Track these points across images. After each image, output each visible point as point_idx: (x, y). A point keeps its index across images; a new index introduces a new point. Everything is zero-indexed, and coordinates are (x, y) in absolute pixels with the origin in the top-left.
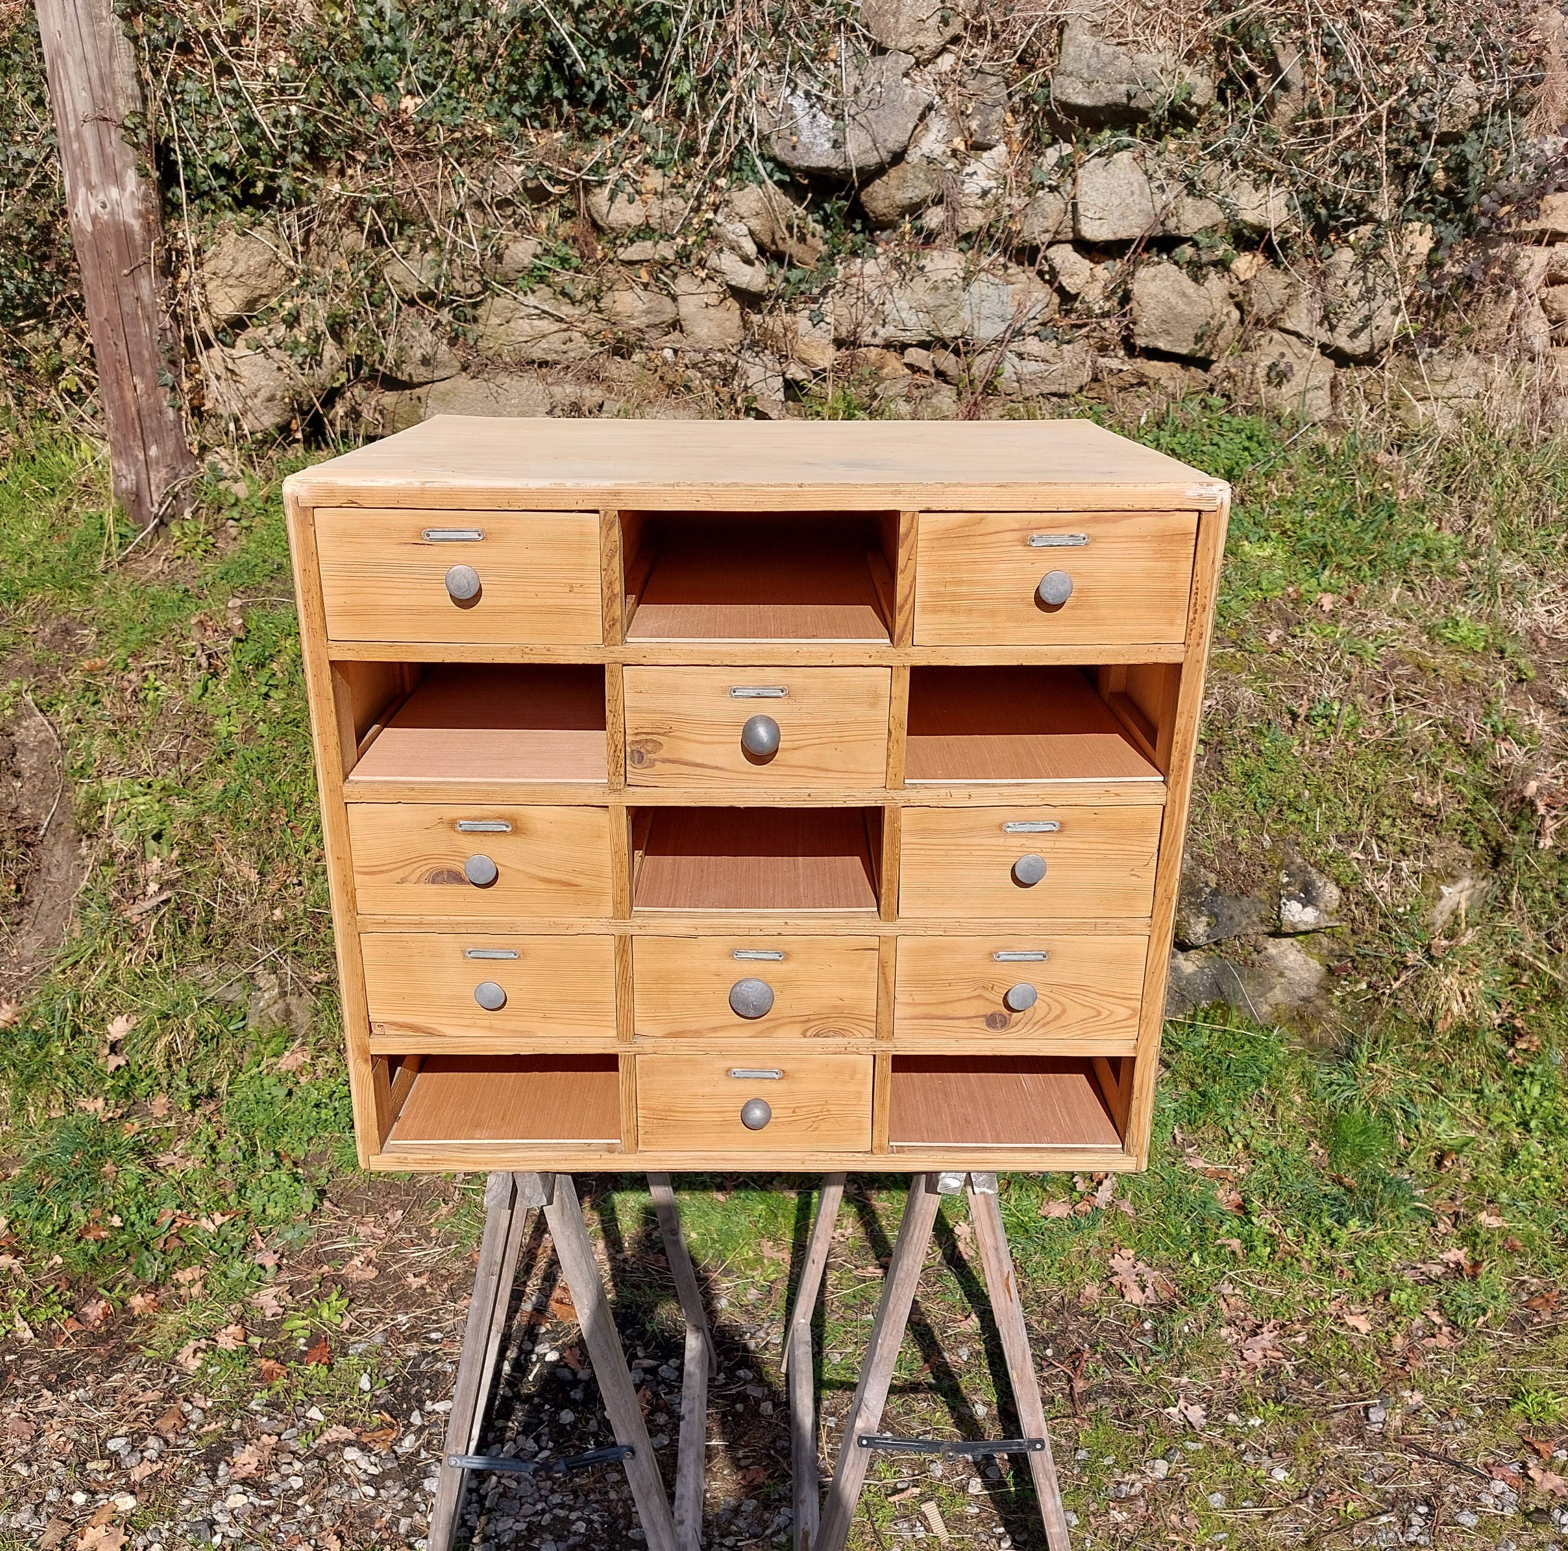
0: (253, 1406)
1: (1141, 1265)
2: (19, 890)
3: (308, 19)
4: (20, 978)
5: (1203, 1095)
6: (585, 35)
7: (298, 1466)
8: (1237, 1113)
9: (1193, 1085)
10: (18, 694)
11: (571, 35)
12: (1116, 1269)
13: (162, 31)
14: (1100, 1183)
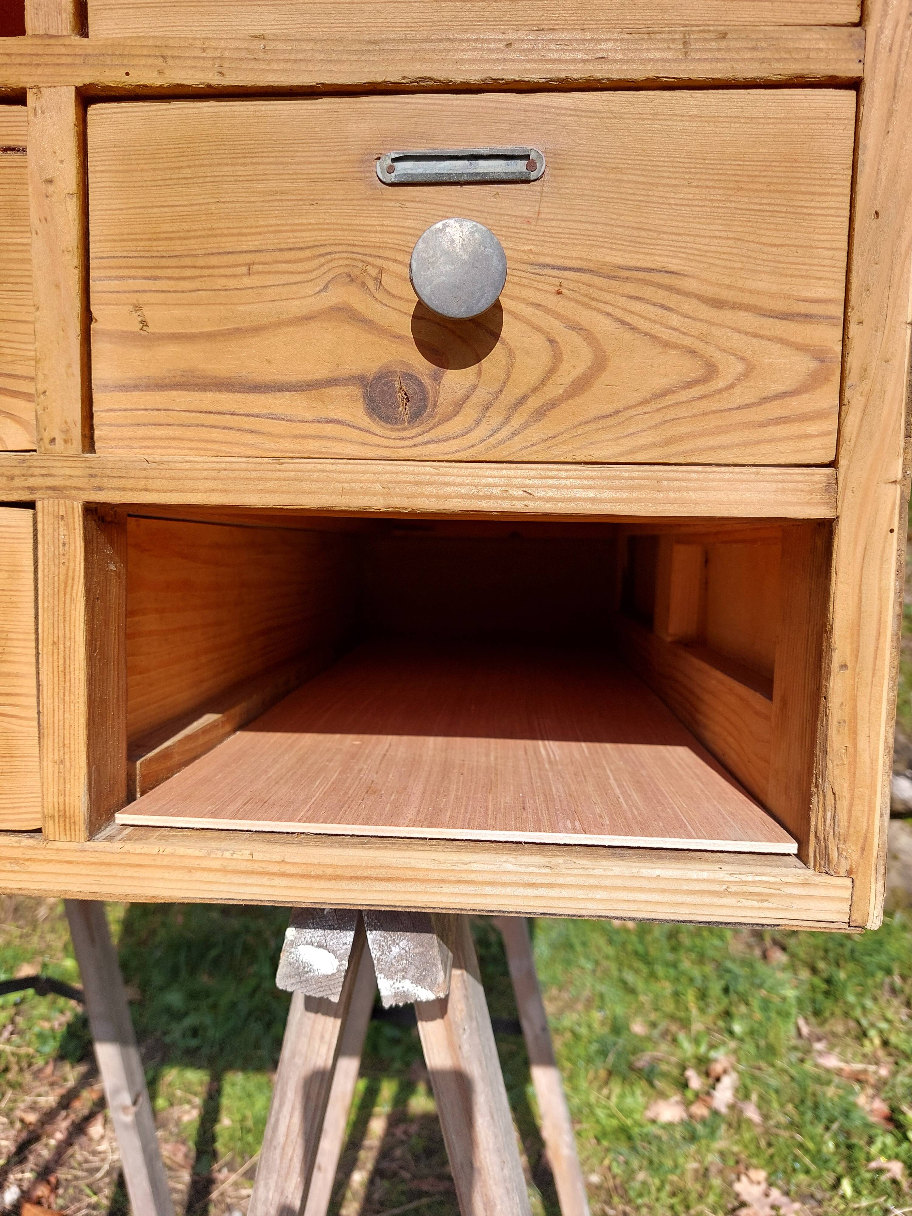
1: (775, 1193)
5: (828, 981)
8: (869, 1003)
9: (814, 970)
12: (745, 1197)
14: (718, 1079)
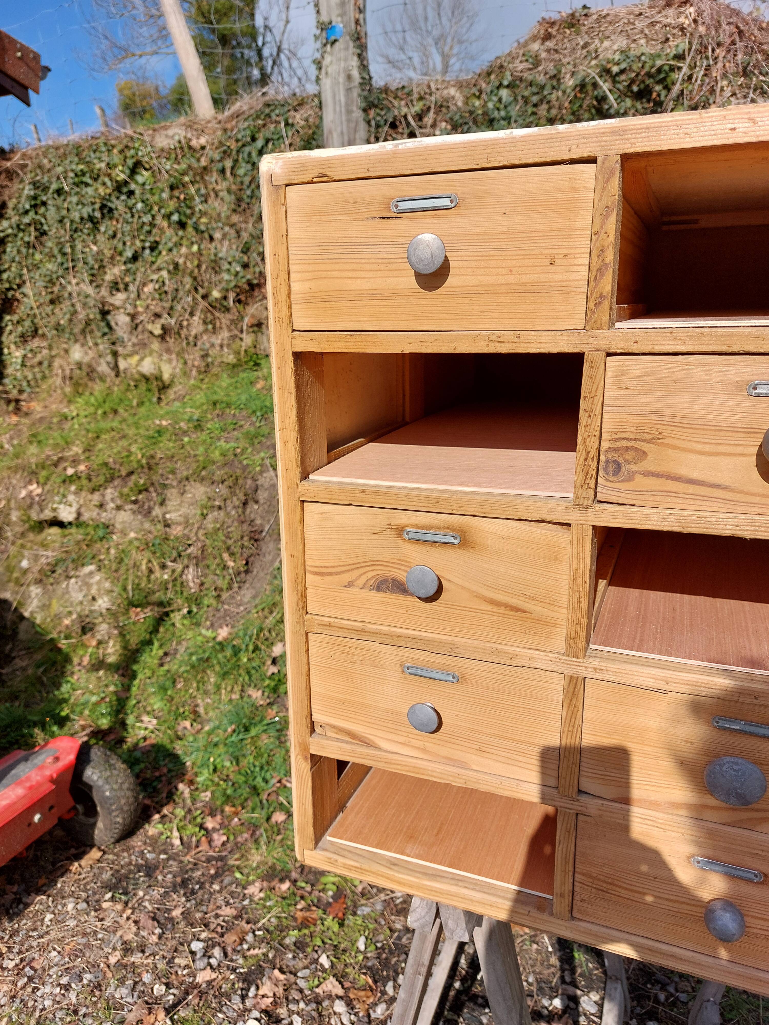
0: (287, 941)
2: (247, 564)
3: (460, 104)
4: (238, 613)
6: (618, 89)
7: (302, 1005)
10: (263, 459)
11: (610, 91)
13: (382, 117)
